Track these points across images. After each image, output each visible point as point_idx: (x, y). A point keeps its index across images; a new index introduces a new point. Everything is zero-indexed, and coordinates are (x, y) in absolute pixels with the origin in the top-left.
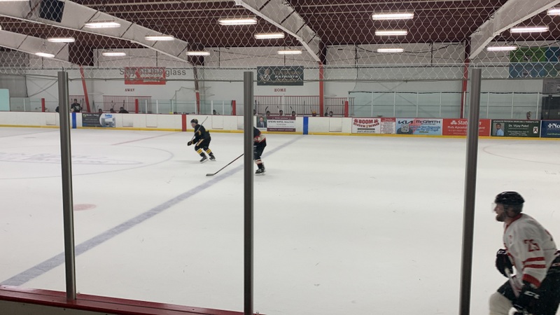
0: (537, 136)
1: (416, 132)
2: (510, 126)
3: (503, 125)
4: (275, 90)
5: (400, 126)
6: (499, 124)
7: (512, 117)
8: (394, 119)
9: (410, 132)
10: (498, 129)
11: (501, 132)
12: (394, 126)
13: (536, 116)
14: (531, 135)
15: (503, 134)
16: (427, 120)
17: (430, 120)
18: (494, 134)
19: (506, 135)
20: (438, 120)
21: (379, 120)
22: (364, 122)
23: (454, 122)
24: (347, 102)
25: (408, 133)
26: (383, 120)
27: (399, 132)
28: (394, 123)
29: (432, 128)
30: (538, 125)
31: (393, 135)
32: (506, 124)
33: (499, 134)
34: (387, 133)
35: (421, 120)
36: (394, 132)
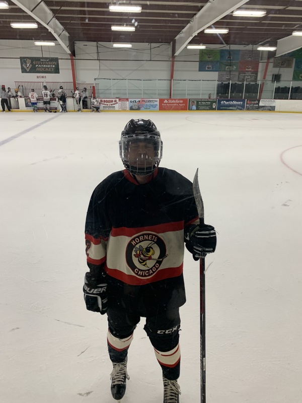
0: (214, 109)
1: (142, 108)
2: (200, 103)
3: (195, 102)
4: (38, 77)
5: (132, 104)
6: (193, 102)
7: (201, 97)
8: (127, 100)
9: (138, 109)
10: (193, 105)
11: (194, 107)
12: (128, 104)
13: (214, 97)
14: (211, 109)
15: (195, 109)
16: (149, 100)
17: (151, 100)
18: (190, 109)
19: (198, 109)
20: (156, 100)
21: (118, 100)
22: (107, 101)
23: (166, 101)
24: (94, 87)
26: (120, 100)
27: (131, 109)
28: (127, 102)
29: (152, 105)
30: (215, 102)
31: (127, 111)
32: (198, 102)
33: (193, 109)
34: (124, 110)
35: (145, 100)
36: (128, 109)
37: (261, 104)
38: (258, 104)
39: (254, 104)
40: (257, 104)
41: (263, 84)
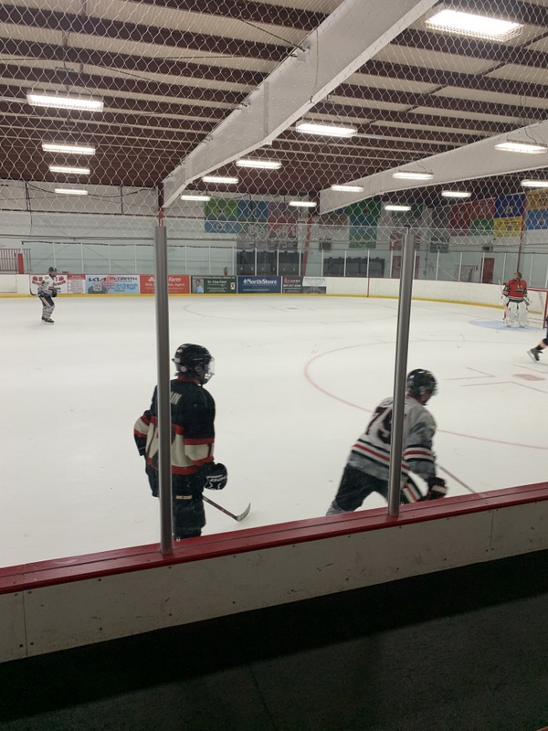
0: (234, 292)
1: (111, 291)
2: (209, 282)
5: (91, 283)
7: (210, 273)
8: (83, 276)
9: (104, 291)
10: (198, 286)
11: (201, 289)
12: (84, 284)
13: (233, 272)
14: (229, 291)
15: (203, 291)
16: (122, 276)
17: (125, 276)
19: (206, 291)
20: (135, 277)
21: (65, 277)
23: (152, 279)
24: (20, 255)
25: (101, 292)
26: (69, 276)
27: (91, 291)
28: (84, 281)
29: (128, 286)
30: (234, 281)
31: (83, 295)
32: (205, 280)
33: (198, 291)
34: (77, 294)
35: (115, 276)
36: (85, 291)
37: (305, 284)
38: (301, 283)
39: (295, 284)
40: (299, 283)
41: (306, 253)
